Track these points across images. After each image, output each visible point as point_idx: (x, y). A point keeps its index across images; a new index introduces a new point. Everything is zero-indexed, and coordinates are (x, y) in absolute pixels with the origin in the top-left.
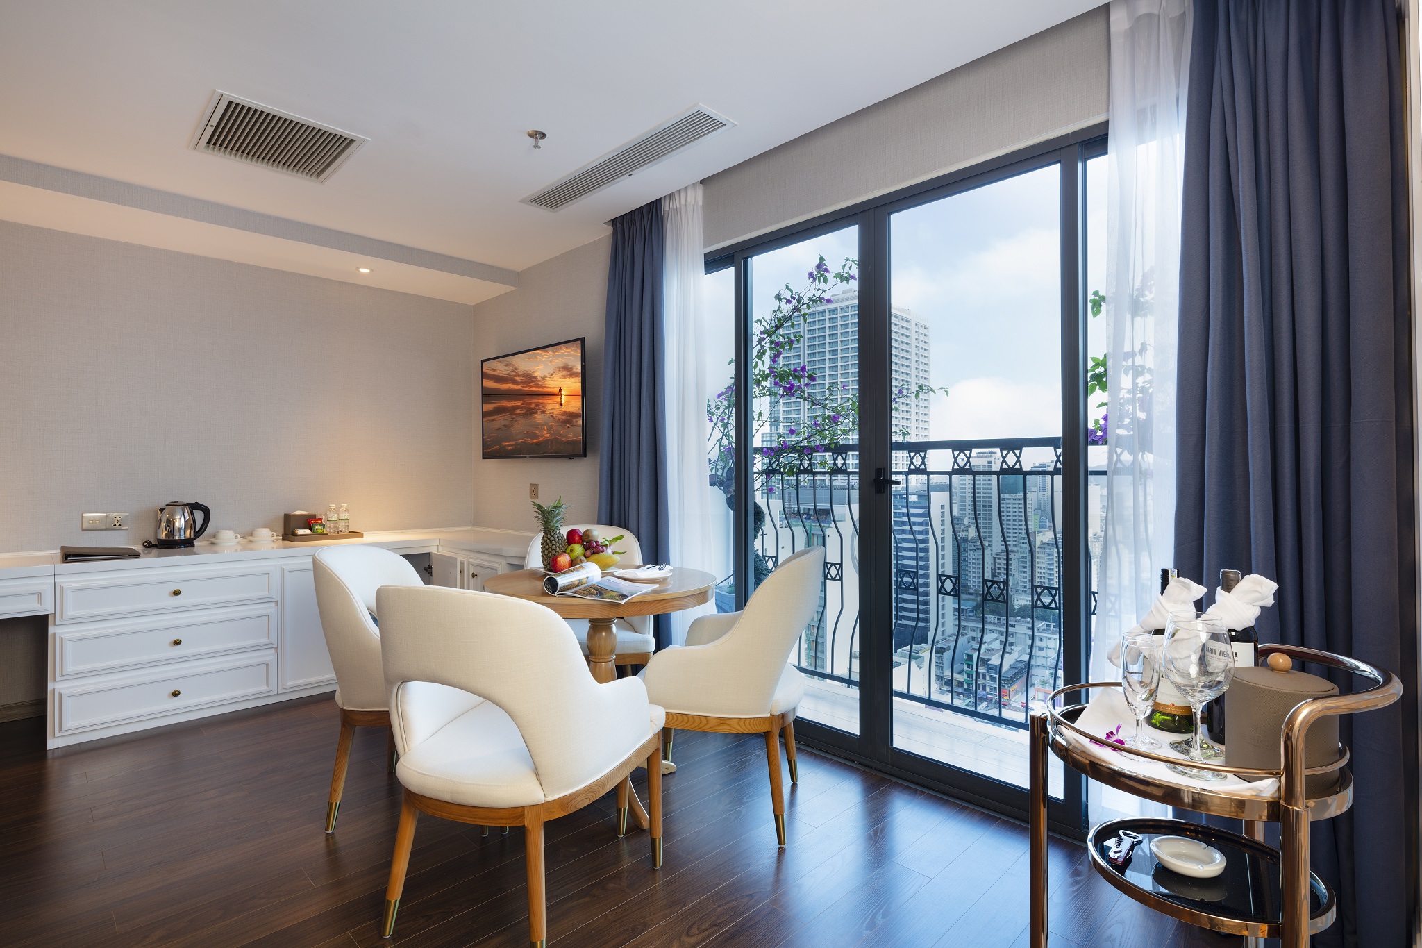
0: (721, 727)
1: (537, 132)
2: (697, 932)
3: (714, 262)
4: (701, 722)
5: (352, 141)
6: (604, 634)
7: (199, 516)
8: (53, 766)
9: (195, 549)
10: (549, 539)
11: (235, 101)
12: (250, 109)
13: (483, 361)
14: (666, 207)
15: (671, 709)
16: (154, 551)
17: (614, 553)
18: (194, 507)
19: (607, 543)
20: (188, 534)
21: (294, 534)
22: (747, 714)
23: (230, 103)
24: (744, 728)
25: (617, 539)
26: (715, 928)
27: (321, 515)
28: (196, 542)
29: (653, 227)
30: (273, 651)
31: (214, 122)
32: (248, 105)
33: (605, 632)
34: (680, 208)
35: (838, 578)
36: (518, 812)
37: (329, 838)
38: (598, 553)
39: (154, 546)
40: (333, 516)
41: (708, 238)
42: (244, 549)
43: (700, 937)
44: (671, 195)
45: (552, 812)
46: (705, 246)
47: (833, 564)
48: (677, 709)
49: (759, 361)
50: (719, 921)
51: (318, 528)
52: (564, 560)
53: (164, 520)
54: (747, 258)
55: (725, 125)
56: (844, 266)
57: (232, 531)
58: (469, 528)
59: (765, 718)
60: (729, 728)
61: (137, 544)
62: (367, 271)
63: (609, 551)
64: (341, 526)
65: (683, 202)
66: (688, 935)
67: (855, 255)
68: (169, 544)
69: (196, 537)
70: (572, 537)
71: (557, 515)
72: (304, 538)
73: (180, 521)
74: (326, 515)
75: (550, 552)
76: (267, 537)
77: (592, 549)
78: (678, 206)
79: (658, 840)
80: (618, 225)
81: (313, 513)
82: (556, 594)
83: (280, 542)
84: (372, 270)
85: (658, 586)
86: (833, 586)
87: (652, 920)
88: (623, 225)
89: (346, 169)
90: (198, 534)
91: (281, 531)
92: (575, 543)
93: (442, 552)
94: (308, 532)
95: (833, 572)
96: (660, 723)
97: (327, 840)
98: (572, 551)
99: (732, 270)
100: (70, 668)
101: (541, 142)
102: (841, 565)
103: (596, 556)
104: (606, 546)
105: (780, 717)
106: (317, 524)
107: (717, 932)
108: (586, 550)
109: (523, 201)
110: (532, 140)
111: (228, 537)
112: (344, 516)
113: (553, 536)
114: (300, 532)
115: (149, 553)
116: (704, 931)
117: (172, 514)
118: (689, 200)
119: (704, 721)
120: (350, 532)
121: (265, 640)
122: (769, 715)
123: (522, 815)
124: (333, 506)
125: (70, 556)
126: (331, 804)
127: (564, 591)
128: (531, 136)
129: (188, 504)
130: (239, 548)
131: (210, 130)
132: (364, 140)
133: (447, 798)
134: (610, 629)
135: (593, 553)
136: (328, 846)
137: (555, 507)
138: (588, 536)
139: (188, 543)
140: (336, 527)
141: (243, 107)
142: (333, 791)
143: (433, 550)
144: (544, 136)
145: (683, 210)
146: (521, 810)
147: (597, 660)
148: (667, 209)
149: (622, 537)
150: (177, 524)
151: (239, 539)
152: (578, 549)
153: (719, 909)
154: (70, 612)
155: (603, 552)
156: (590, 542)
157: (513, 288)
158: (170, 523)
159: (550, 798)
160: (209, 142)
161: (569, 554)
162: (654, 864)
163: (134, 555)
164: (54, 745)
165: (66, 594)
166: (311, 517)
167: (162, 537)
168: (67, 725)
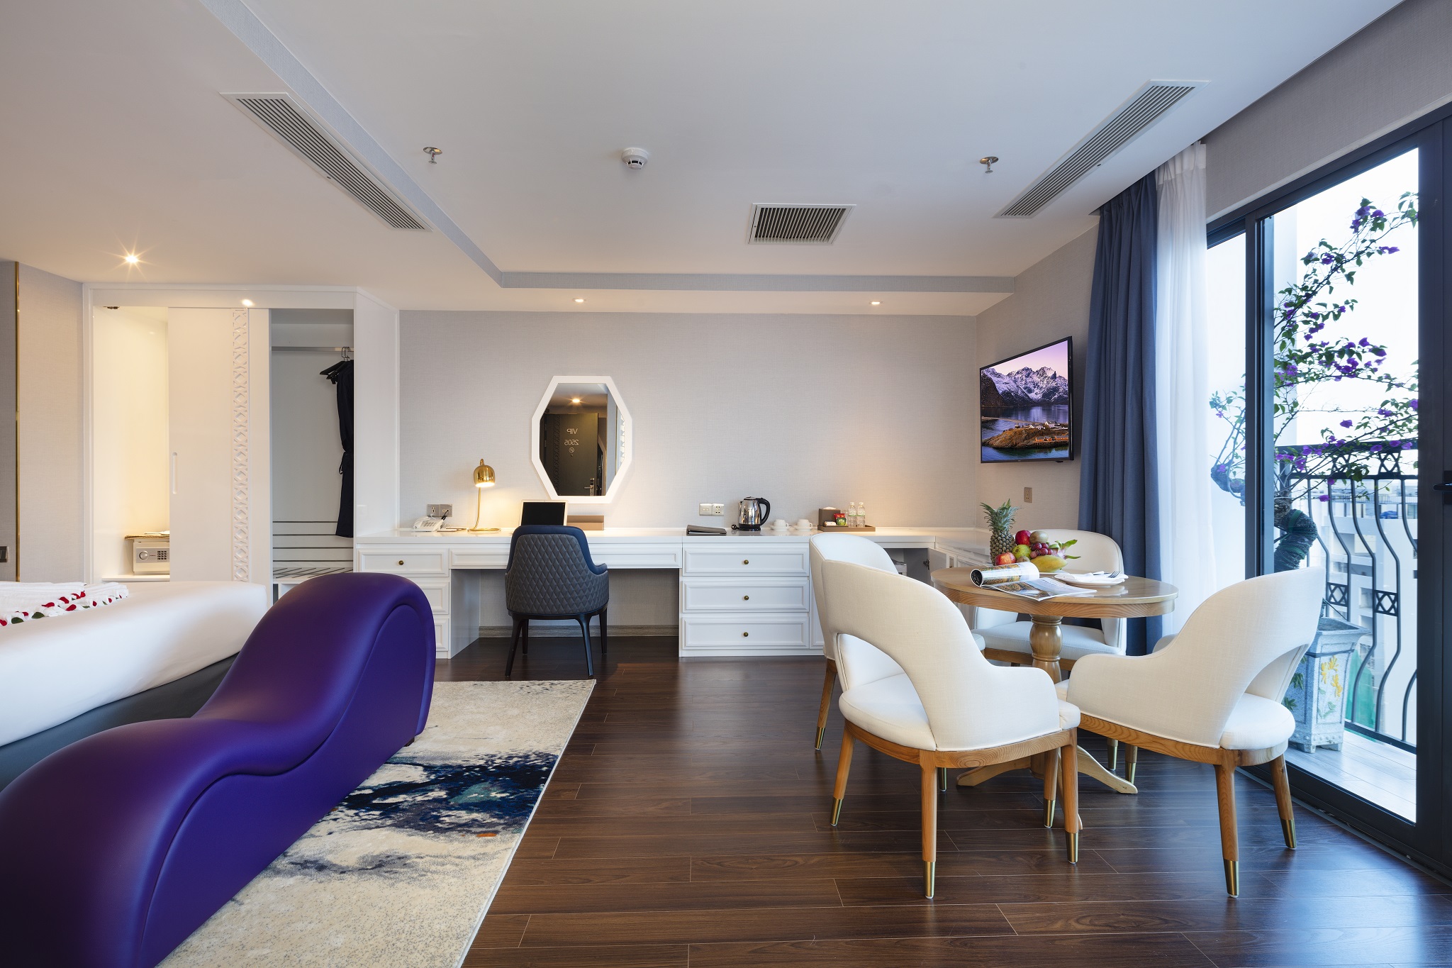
0: (1153, 746)
1: (989, 158)
2: (1088, 923)
3: (1217, 233)
4: (1130, 735)
5: (844, 210)
6: (1047, 634)
7: (763, 507)
8: (682, 667)
9: (761, 532)
10: (997, 538)
11: (765, 207)
12: (774, 209)
13: (981, 369)
14: (1161, 180)
15: (1087, 711)
16: (738, 532)
17: (1066, 557)
18: (761, 501)
19: (1058, 546)
20: (755, 521)
21: (824, 526)
22: (1186, 739)
23: (762, 209)
24: (1183, 753)
25: (1070, 543)
26: (1108, 928)
27: (845, 511)
28: (762, 527)
29: (1142, 211)
30: (806, 615)
31: (756, 224)
32: (773, 207)
33: (1049, 633)
34: (1175, 179)
35: (1393, 611)
36: (915, 752)
37: (817, 753)
38: (1044, 554)
39: (737, 528)
40: (853, 512)
41: (1211, 207)
42: (792, 534)
43: (1090, 928)
44: (1165, 165)
45: (943, 762)
46: (1208, 215)
47: (1387, 594)
48: (1106, 716)
49: (1286, 340)
50: (1116, 925)
51: (841, 521)
52: (1008, 557)
53: (743, 510)
54: (1263, 219)
55: (1192, 88)
56: (1401, 205)
57: (783, 521)
58: (972, 529)
59: (1212, 749)
60: (1163, 748)
61: (727, 527)
62: (878, 303)
63: (1061, 554)
64: (859, 521)
65: (1178, 171)
66: (1077, 921)
67: (1415, 188)
68: (745, 528)
69: (762, 524)
70: (1021, 537)
71: (1005, 516)
72: (831, 529)
73: (752, 512)
74: (848, 511)
75: (997, 550)
76: (806, 525)
77: (1038, 550)
78: (1173, 177)
79: (1072, 835)
80: (1105, 212)
81: (839, 509)
82: (981, 586)
83: (817, 531)
84: (881, 302)
85: (1096, 591)
86: (1386, 623)
87: (1047, 897)
88: (1110, 211)
89: (845, 229)
90: (763, 521)
91: (817, 523)
92: (1023, 544)
93: (938, 548)
94: (834, 524)
95: (1387, 603)
96: (1076, 722)
97: (816, 754)
98: (1017, 551)
99: (1244, 235)
100: (690, 606)
101: (993, 166)
102: (1397, 595)
103: (1041, 558)
104: (1057, 549)
105: (1237, 753)
106: (841, 518)
107: (1109, 931)
108: (1032, 550)
109: (996, 217)
110: (986, 166)
111: (781, 525)
112: (861, 512)
113: (1000, 536)
114: (828, 524)
115: (735, 533)
116: (1095, 925)
117: (747, 506)
118: (1185, 167)
119: (1134, 735)
120: (866, 526)
121: (800, 606)
122: (1218, 747)
123: (918, 756)
124: (853, 504)
125: (692, 531)
126: (818, 729)
127: (990, 584)
128: (983, 163)
129: (757, 499)
130: (788, 533)
131: (755, 230)
132: (852, 207)
133: (864, 727)
134: (1053, 631)
135: (1038, 555)
136: (817, 757)
137: (1003, 509)
138: (1035, 538)
139: (756, 528)
140: (855, 521)
141: (770, 209)
142: (820, 719)
143: (931, 546)
144: (995, 160)
145: (1179, 180)
146: (917, 751)
147: (1038, 658)
148: (1161, 183)
149: (1075, 541)
150: (750, 514)
151: (788, 527)
152: (1024, 549)
153: (1122, 917)
154: (690, 569)
155: (1049, 554)
156: (1036, 544)
157: (1009, 294)
158: (746, 512)
159: (940, 749)
160: (756, 236)
161: (1014, 554)
162: (1070, 858)
163: (723, 533)
164: (683, 653)
165: (689, 557)
166: (838, 512)
167: (742, 522)
168: (689, 643)
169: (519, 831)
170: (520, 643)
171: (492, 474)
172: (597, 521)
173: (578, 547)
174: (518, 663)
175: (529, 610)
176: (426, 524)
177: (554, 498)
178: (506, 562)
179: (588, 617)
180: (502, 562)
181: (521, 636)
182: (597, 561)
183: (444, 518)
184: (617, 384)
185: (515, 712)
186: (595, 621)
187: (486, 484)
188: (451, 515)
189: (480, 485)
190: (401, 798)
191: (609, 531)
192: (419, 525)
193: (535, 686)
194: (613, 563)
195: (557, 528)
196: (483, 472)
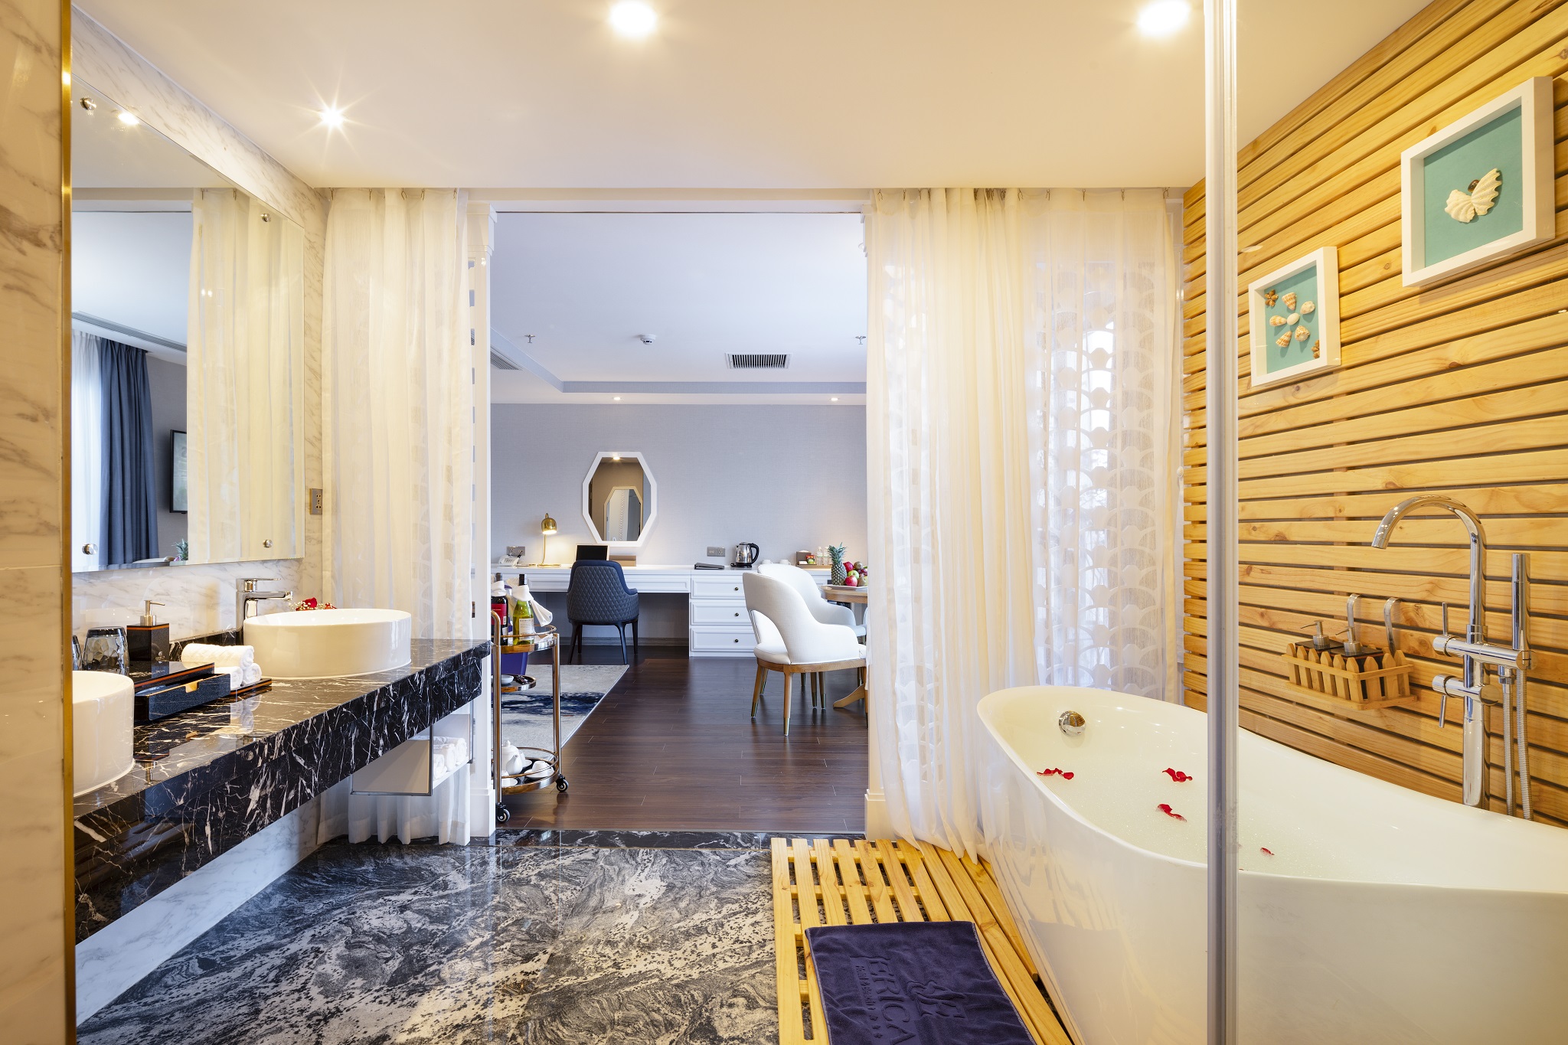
7: (754, 550)
8: (691, 663)
9: (751, 568)
16: (734, 568)
18: (752, 546)
20: (747, 560)
27: (814, 553)
28: (752, 565)
39: (733, 565)
40: (820, 555)
51: (811, 561)
53: (738, 552)
57: (770, 559)
61: (725, 564)
62: (836, 400)
64: (824, 560)
68: (739, 565)
69: (753, 563)
81: (810, 551)
90: (754, 561)
91: (794, 563)
94: (805, 563)
100: (696, 620)
106: (810, 558)
111: (768, 561)
114: (801, 563)
115: (731, 569)
117: (742, 549)
124: (820, 548)
125: (698, 567)
129: (749, 544)
131: (732, 363)
139: (748, 565)
140: (821, 561)
150: (744, 555)
151: (772, 565)
154: (696, 593)
158: (741, 553)
159: (792, 663)
160: (734, 366)
163: (721, 568)
164: (691, 654)
165: (696, 584)
166: (809, 554)
167: (738, 561)
168: (696, 646)
169: (585, 714)
170: (576, 649)
171: (554, 525)
172: (631, 559)
173: (617, 575)
174: (576, 654)
175: (583, 618)
176: (507, 560)
177: (600, 542)
178: (568, 587)
179: (624, 624)
180: (566, 587)
181: (577, 644)
182: (630, 587)
183: (519, 556)
184: (645, 457)
185: (577, 678)
186: (629, 627)
187: (550, 532)
188: (524, 554)
189: (546, 532)
190: (519, 705)
191: (639, 567)
192: (503, 561)
193: (589, 667)
194: (643, 588)
195: (602, 561)
196: (547, 522)
